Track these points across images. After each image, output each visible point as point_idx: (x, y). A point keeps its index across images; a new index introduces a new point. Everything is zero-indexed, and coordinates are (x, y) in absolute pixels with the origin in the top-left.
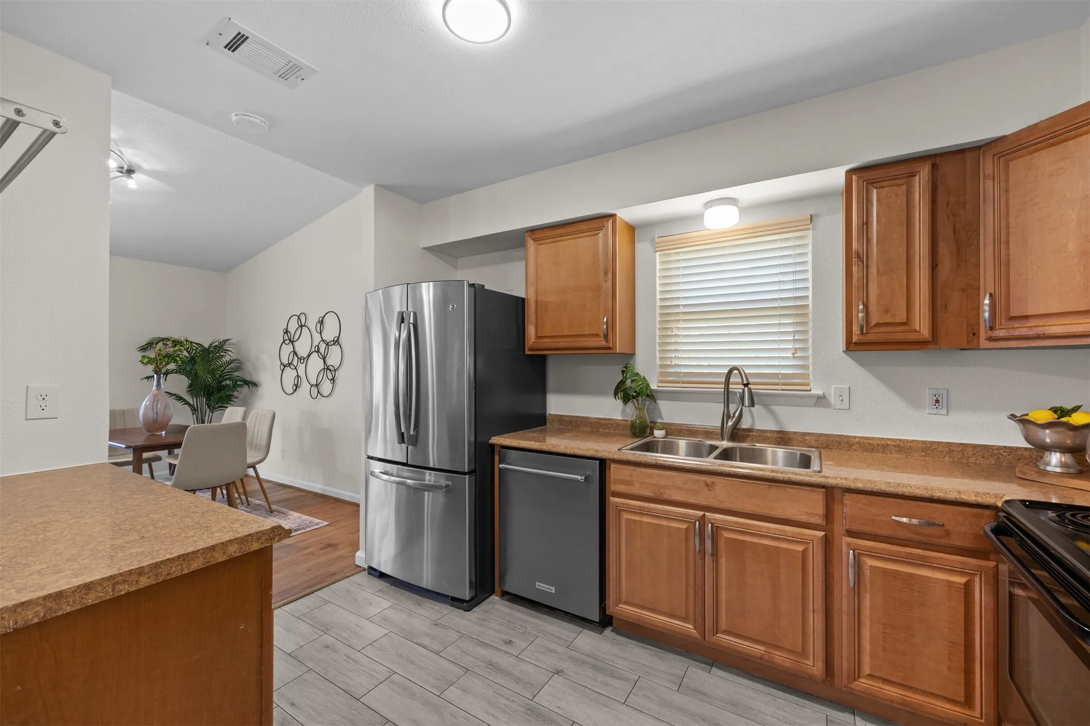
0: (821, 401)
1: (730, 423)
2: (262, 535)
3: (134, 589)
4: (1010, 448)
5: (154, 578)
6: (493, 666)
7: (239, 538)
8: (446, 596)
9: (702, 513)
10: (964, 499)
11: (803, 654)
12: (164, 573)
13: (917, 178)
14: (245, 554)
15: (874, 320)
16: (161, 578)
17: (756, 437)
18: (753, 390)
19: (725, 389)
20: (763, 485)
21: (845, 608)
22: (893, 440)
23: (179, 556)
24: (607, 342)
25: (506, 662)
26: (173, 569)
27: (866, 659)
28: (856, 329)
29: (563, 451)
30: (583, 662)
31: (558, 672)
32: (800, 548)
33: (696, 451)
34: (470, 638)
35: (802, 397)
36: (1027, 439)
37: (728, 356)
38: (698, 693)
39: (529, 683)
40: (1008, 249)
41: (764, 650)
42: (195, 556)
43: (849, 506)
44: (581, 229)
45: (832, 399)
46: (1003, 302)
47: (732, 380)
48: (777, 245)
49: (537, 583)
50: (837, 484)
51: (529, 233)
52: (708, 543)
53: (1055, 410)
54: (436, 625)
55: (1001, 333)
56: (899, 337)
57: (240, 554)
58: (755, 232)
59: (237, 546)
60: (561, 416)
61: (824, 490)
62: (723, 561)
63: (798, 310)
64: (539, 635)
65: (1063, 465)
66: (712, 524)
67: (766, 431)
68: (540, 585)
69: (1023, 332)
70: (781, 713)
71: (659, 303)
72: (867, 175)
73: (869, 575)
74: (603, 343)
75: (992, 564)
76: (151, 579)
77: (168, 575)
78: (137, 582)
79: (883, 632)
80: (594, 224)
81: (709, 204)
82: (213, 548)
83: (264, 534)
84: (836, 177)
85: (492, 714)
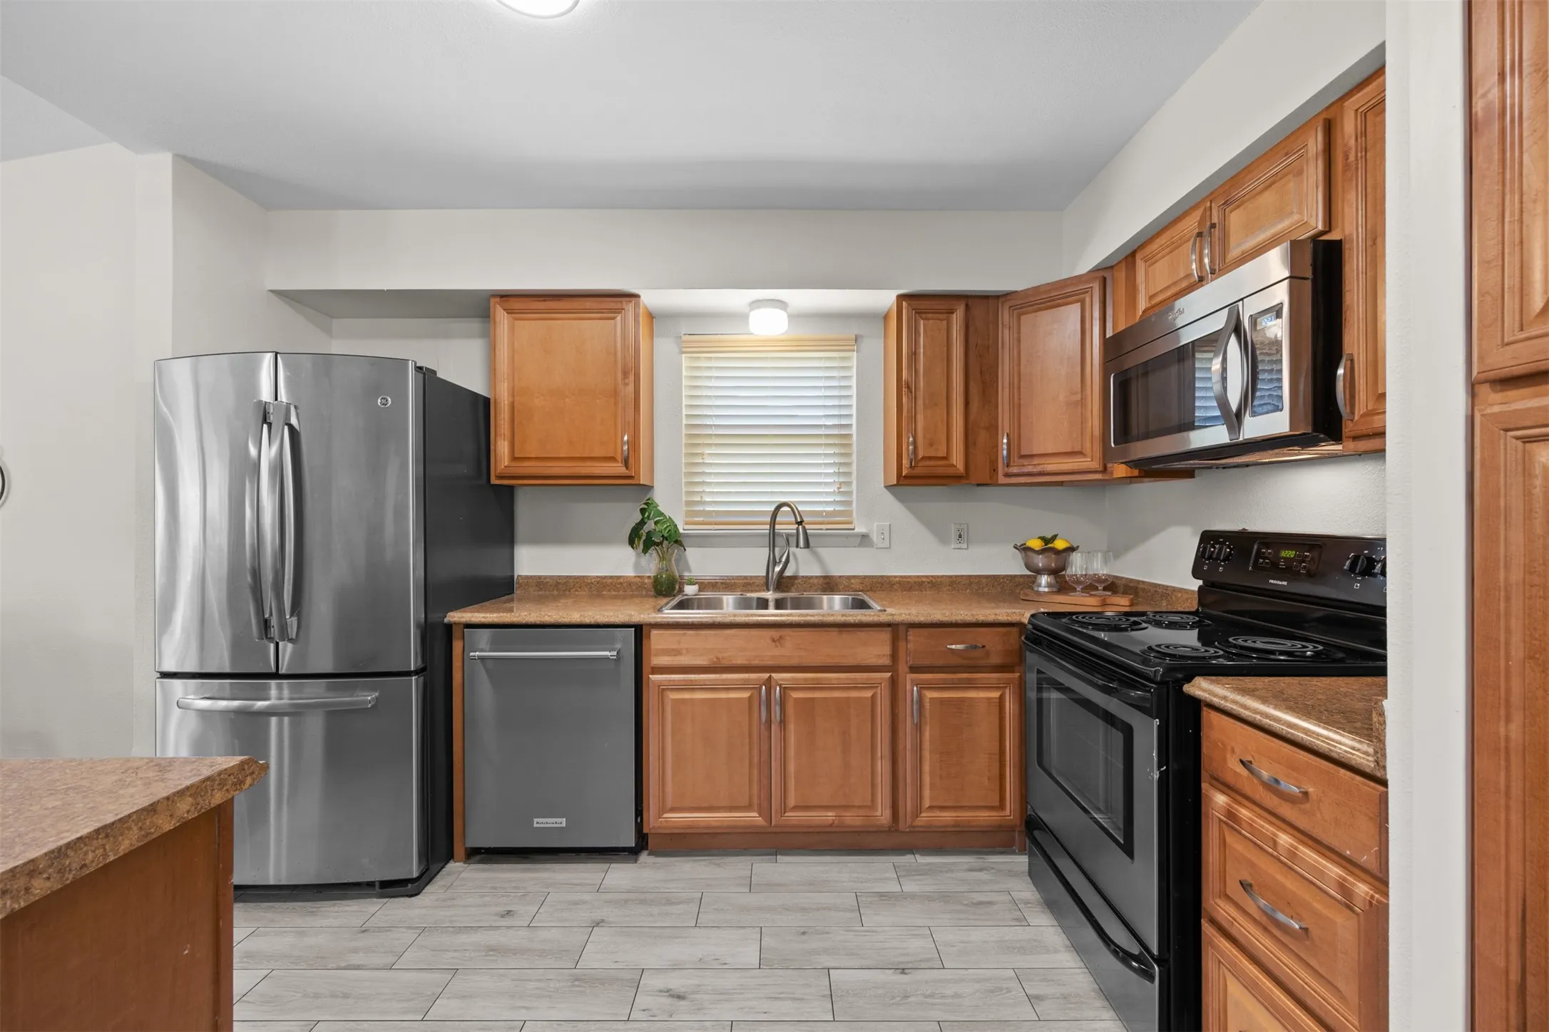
0: (864, 539)
1: (778, 569)
2: (226, 776)
3: (23, 904)
4: (1011, 576)
5: (58, 877)
6: (493, 950)
7: (192, 786)
8: (370, 885)
9: (766, 675)
10: (999, 620)
11: (873, 806)
12: (74, 866)
13: (954, 315)
14: (203, 813)
15: (921, 454)
16: (71, 877)
17: (802, 585)
18: (808, 531)
19: (770, 530)
20: (834, 633)
21: (909, 746)
22: (927, 577)
23: (98, 829)
24: (627, 468)
25: (516, 938)
26: (90, 856)
27: (927, 793)
28: (905, 462)
29: (579, 620)
30: (626, 901)
31: (598, 924)
32: (869, 694)
33: (744, 604)
34: (437, 930)
35: (847, 536)
36: (1028, 567)
37: (770, 490)
38: (770, 886)
39: (562, 951)
40: (1019, 392)
41: (834, 815)
42: (125, 826)
43: (915, 640)
44: (588, 307)
45: (875, 537)
46: (1016, 442)
47: (778, 519)
48: (822, 364)
49: (536, 820)
50: (903, 620)
51: (498, 299)
52: (776, 710)
53: (1043, 538)
54: (364, 931)
55: (1014, 470)
56: (940, 471)
57: (196, 815)
58: (799, 345)
59: (190, 800)
60: (540, 577)
61: (890, 629)
62: (791, 727)
63: (841, 439)
64: (549, 890)
65: (1049, 585)
66: (780, 685)
67: (811, 577)
68: (539, 822)
69: (1030, 469)
70: (855, 875)
71: (684, 422)
72: (915, 303)
73: (928, 707)
74: (622, 470)
75: (1017, 675)
76: (52, 880)
77: (81, 868)
78: (27, 889)
79: (941, 761)
80: (610, 303)
81: (756, 304)
82: (152, 809)
83: (229, 776)
84: (885, 299)
85: (523, 1007)
